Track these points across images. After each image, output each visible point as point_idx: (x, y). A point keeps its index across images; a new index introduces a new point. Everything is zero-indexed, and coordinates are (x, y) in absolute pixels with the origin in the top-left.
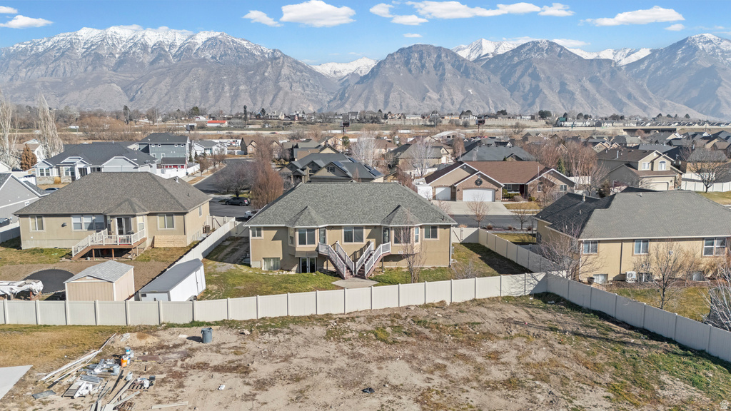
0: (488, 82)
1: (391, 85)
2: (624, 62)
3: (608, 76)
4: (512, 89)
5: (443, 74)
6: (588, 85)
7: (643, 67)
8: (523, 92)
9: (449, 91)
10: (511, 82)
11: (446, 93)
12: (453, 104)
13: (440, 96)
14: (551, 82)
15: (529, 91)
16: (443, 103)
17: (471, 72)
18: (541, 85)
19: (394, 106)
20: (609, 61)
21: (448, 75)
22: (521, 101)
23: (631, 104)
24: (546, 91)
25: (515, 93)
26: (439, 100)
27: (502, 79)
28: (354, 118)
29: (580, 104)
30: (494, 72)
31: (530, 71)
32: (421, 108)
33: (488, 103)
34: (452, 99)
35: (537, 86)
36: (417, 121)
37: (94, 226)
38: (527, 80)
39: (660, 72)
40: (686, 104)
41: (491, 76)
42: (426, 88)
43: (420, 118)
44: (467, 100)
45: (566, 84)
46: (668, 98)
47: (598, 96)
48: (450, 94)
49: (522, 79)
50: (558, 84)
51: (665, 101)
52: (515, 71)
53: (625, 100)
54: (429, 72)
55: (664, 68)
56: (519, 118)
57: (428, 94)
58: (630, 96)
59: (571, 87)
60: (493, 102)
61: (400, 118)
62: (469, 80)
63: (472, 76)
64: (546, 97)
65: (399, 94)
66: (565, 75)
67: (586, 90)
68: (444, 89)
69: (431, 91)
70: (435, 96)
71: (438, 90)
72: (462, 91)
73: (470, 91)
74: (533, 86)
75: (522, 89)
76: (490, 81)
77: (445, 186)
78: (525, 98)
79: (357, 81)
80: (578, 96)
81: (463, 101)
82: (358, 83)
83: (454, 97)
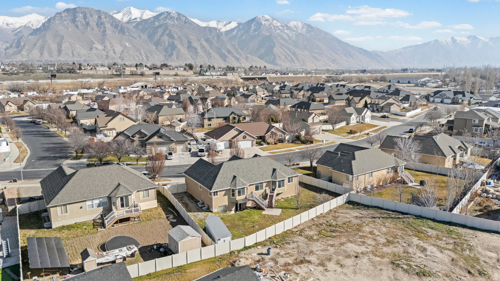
0: (139, 39)
1: (63, 37)
2: (223, 30)
3: (216, 38)
4: (157, 44)
5: (105, 31)
6: (204, 43)
7: (234, 33)
8: (164, 46)
9: (111, 43)
10: (155, 39)
11: (108, 45)
12: (115, 54)
13: (104, 47)
14: (181, 41)
15: (169, 46)
16: (108, 53)
17: (126, 31)
18: (176, 42)
19: (67, 54)
20: (215, 29)
21: (108, 32)
22: (164, 53)
23: (230, 57)
24: (179, 46)
25: (159, 47)
26: (104, 50)
27: (149, 37)
28: (52, 69)
29: (202, 56)
30: (143, 31)
31: (167, 32)
32: (90, 55)
33: (141, 53)
34: (114, 50)
35: (173, 43)
36: (105, 71)
37: (101, 204)
38: (166, 38)
39: (244, 37)
40: (259, 57)
41: (141, 35)
42: (92, 41)
43: (107, 69)
44: (125, 51)
45: (191, 42)
46: (249, 53)
47: (211, 51)
48: (112, 46)
49: (162, 37)
50: (186, 42)
51: (248, 55)
52: (157, 32)
53: (227, 54)
54: (93, 29)
55: (245, 34)
56: (176, 69)
57: (95, 45)
58: (229, 52)
59: (195, 44)
60: (144, 52)
61: (91, 69)
62: (125, 36)
63: (127, 34)
64: (180, 51)
65: (70, 44)
66: (190, 36)
67: (204, 47)
68: (107, 42)
69: (96, 43)
70: (100, 47)
71: (102, 42)
72: (121, 44)
73: (127, 44)
74: (171, 43)
75: (163, 44)
76: (140, 38)
77: (226, 141)
78: (166, 50)
79: (30, 32)
80: (199, 50)
81: (122, 51)
82: (31, 34)
83: (115, 48)
